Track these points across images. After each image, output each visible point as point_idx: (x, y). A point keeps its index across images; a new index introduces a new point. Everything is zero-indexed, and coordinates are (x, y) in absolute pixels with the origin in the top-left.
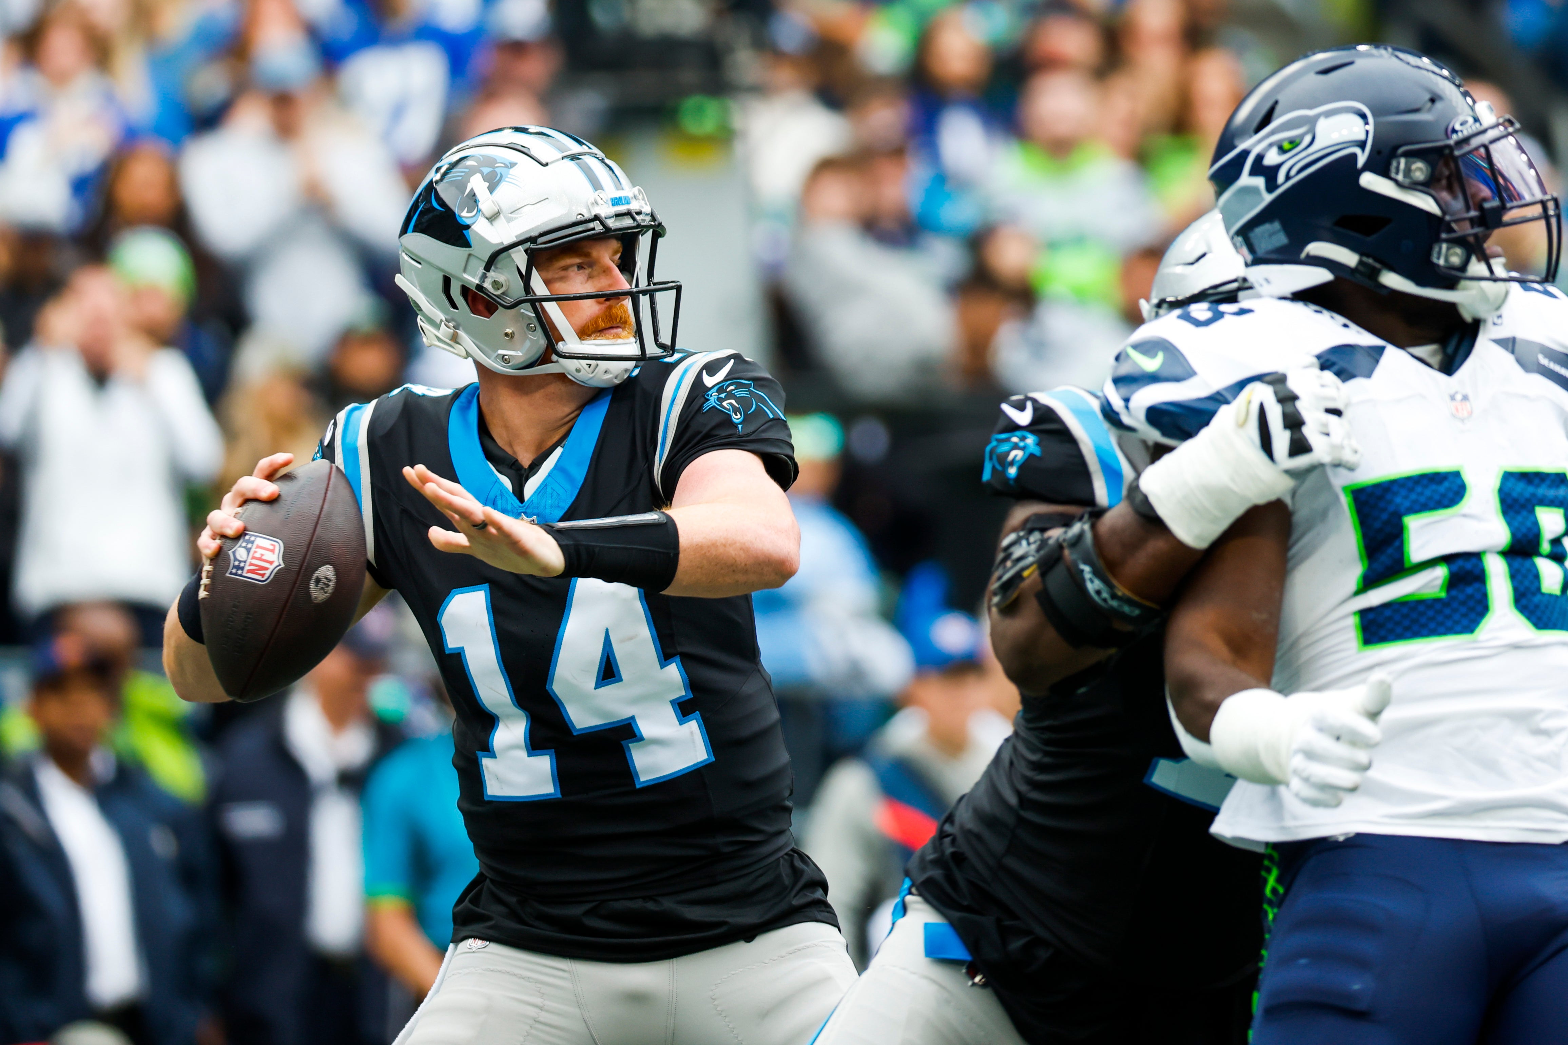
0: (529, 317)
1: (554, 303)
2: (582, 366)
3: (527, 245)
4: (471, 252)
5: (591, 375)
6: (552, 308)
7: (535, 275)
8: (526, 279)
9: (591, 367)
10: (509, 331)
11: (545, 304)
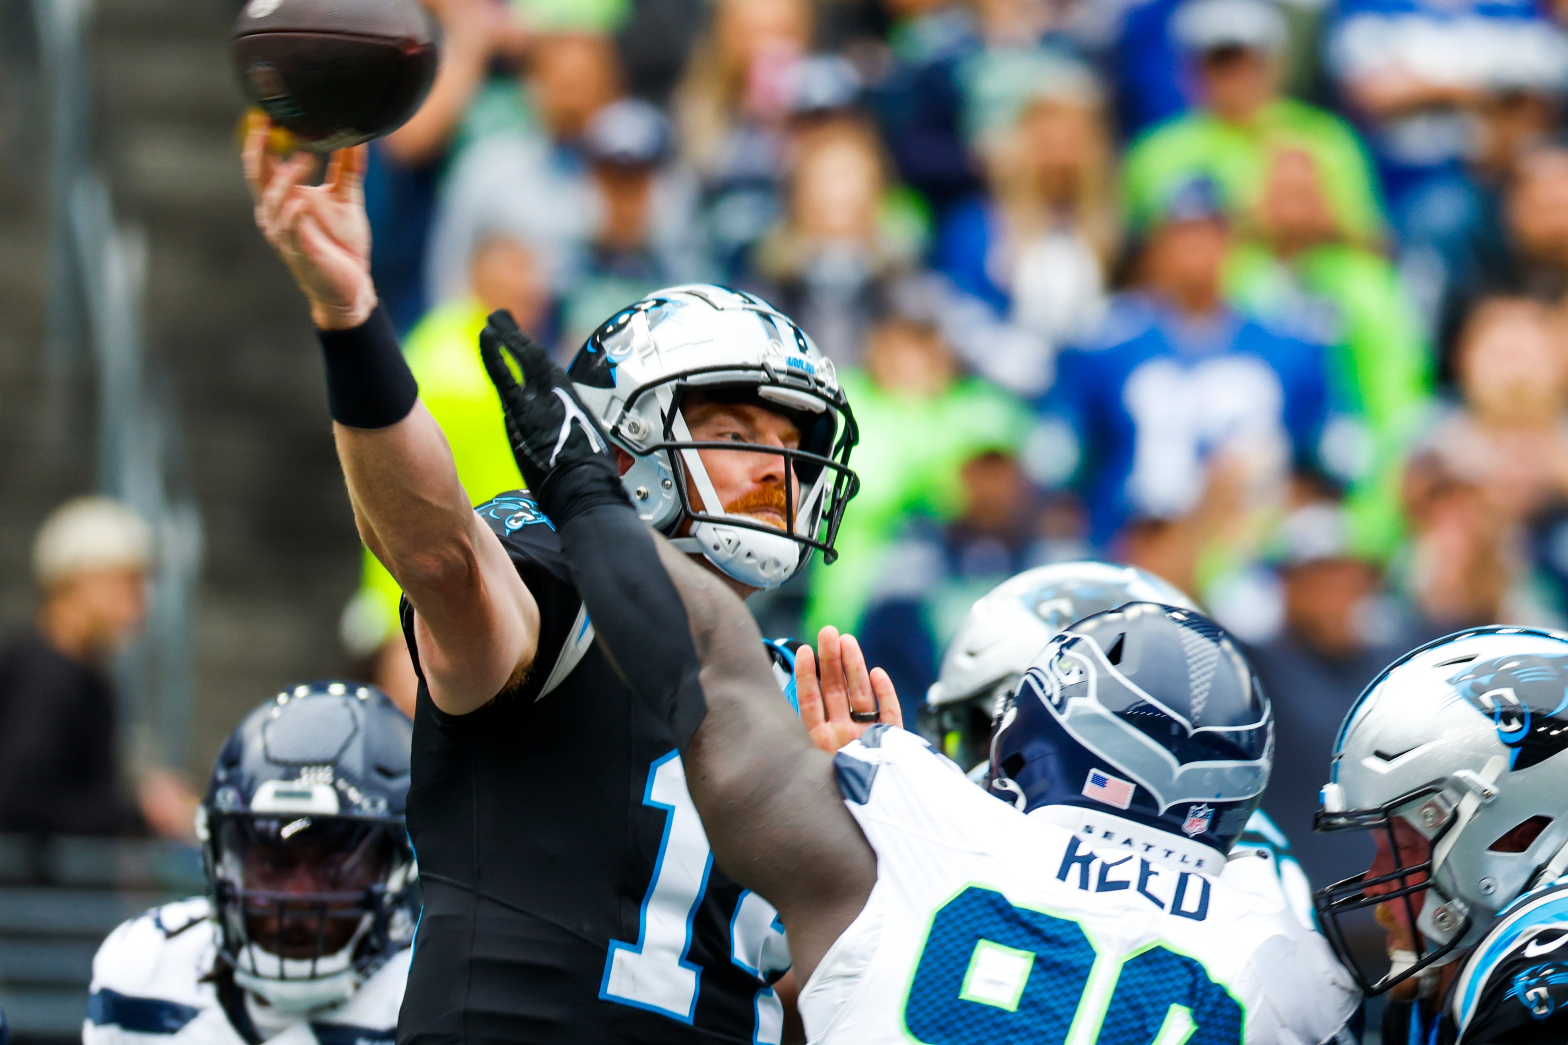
0: (665, 472)
1: (695, 452)
2: (721, 542)
3: (675, 382)
4: (615, 394)
5: (730, 555)
6: (691, 457)
7: (679, 420)
8: (668, 421)
9: (731, 543)
10: (643, 489)
11: (684, 452)
